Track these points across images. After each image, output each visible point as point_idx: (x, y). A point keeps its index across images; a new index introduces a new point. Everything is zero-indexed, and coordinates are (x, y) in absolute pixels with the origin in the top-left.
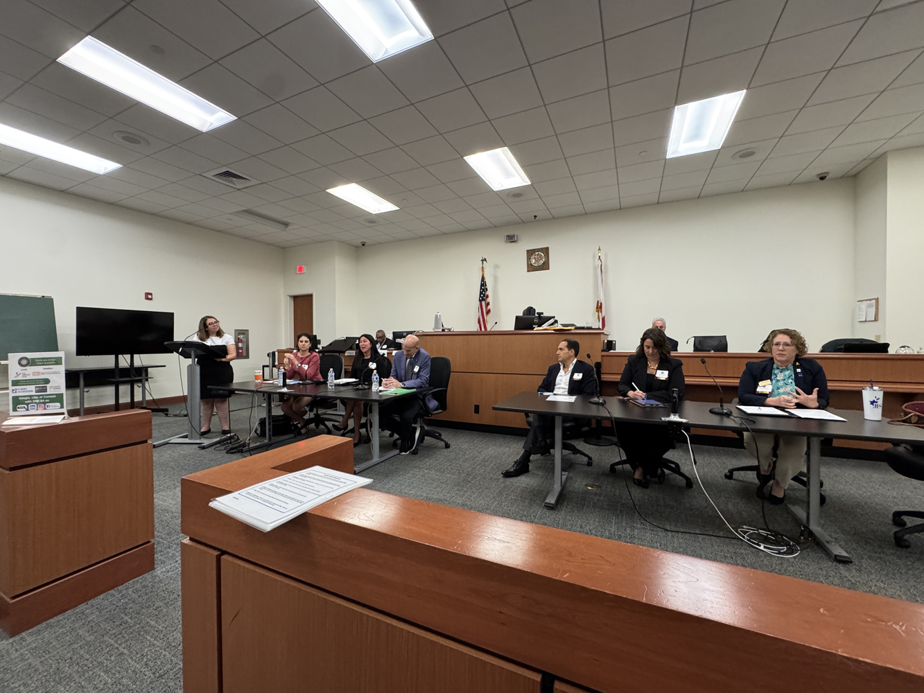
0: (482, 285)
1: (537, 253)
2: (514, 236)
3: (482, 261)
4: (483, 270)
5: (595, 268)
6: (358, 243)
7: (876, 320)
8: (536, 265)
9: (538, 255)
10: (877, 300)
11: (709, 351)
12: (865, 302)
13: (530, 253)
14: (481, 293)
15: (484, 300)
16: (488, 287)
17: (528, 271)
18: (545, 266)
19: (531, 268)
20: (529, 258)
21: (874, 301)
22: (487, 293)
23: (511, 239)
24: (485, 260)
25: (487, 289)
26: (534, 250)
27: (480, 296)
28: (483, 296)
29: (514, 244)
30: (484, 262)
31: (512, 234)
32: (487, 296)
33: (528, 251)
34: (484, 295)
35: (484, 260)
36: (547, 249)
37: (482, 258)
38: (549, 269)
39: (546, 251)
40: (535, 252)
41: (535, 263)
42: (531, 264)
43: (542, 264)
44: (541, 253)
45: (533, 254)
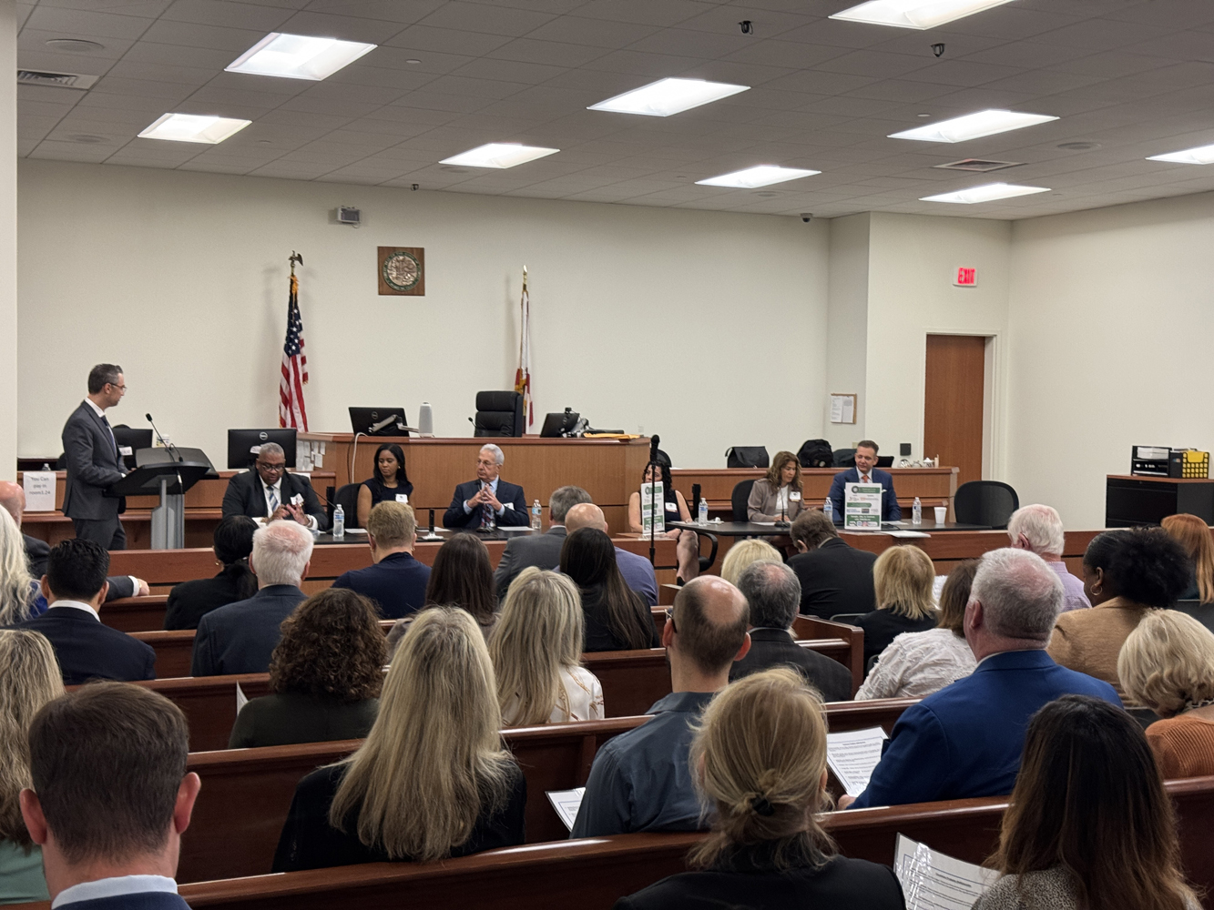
0: (294, 318)
1: (401, 258)
2: (357, 212)
3: (292, 259)
4: (293, 279)
5: (510, 305)
7: (854, 423)
8: (398, 283)
9: (403, 261)
10: (855, 396)
11: (752, 467)
12: (841, 397)
13: (385, 254)
14: (294, 335)
15: (299, 352)
16: (301, 321)
17: (380, 294)
18: (417, 289)
19: (387, 287)
20: (382, 266)
21: (852, 398)
22: (302, 335)
23: (351, 217)
24: (300, 258)
25: (300, 325)
26: (394, 249)
28: (293, 344)
30: (297, 263)
31: (352, 208)
32: (301, 343)
33: (380, 249)
34: (298, 338)
35: (296, 258)
36: (421, 251)
37: (291, 255)
38: (423, 295)
39: (418, 254)
40: (396, 255)
41: (397, 278)
42: (389, 279)
43: (414, 283)
44: (407, 258)
45: (391, 258)
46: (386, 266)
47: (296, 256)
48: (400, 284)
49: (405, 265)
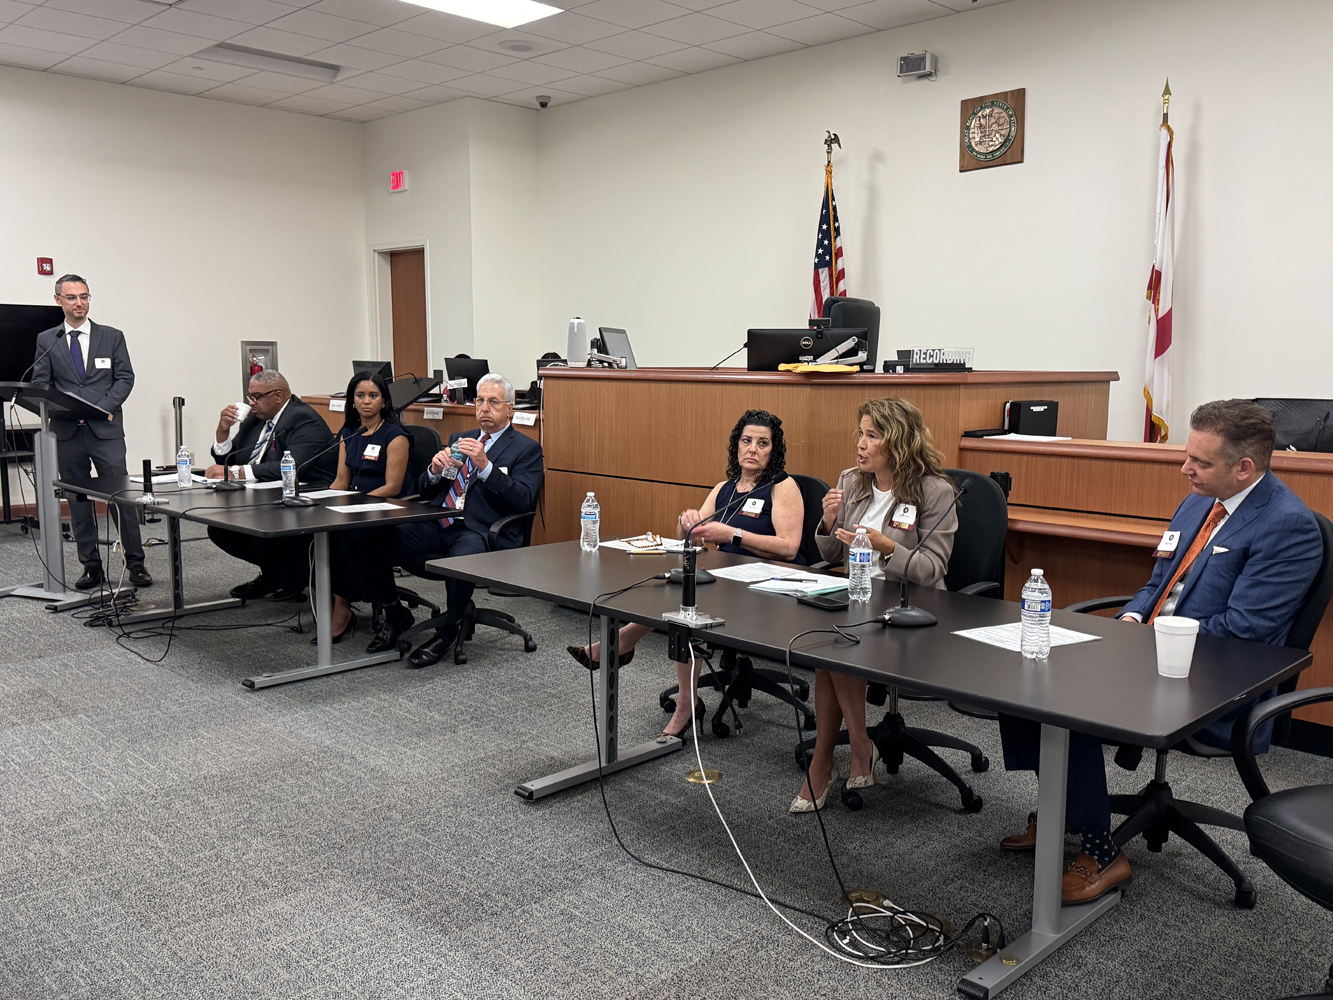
0: (824, 219)
1: (988, 111)
2: (922, 59)
3: (828, 141)
4: (829, 173)
6: (530, 97)
8: (981, 149)
9: (990, 115)
13: (970, 108)
14: (820, 244)
15: (829, 264)
16: (842, 223)
17: (961, 171)
18: (1011, 152)
19: (971, 161)
20: (965, 128)
22: (839, 242)
23: (914, 67)
24: (838, 140)
25: (837, 230)
26: (981, 99)
27: (817, 255)
28: (827, 254)
29: (925, 82)
30: (835, 146)
31: (918, 52)
32: (839, 253)
33: (964, 103)
34: (828, 250)
35: (833, 140)
36: (1020, 95)
37: (826, 136)
38: (1021, 162)
39: (1015, 102)
40: (982, 108)
41: (981, 143)
42: (970, 146)
43: (1003, 145)
44: (996, 110)
45: (975, 114)
46: (968, 128)
47: (833, 137)
48: (983, 150)
49: (993, 120)
